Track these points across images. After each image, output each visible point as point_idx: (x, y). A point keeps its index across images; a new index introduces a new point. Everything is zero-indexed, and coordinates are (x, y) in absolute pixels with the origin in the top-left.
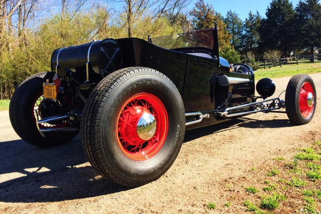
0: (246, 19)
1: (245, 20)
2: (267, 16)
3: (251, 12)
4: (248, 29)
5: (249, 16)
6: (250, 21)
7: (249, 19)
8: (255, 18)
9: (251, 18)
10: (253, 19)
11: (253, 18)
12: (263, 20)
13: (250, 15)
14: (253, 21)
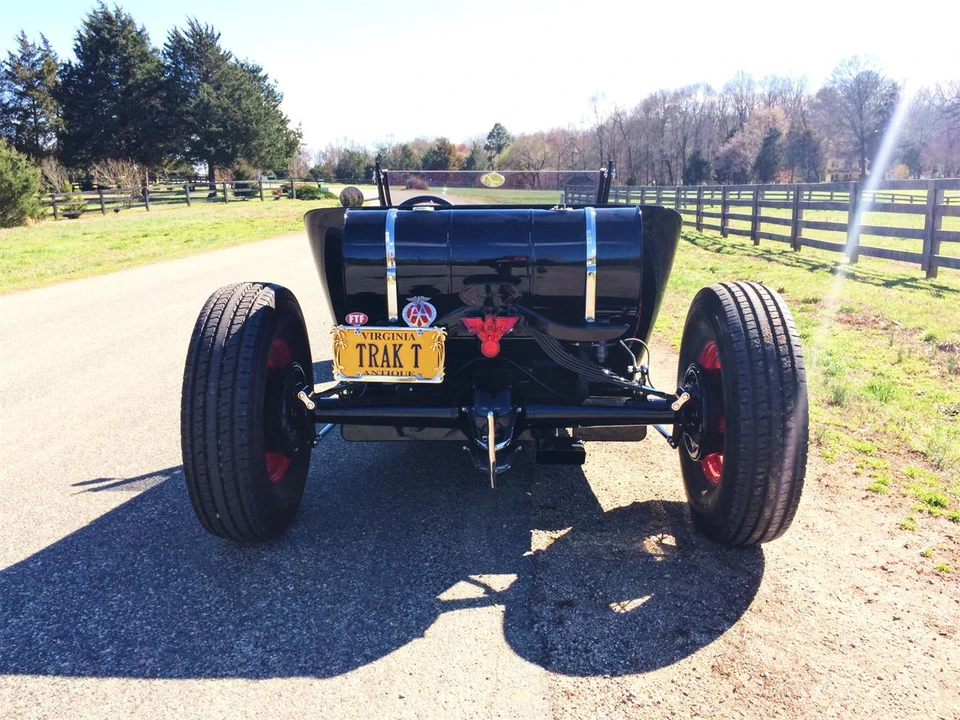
0: (12, 57)
1: (8, 56)
2: (79, 57)
3: (24, 36)
4: (20, 88)
5: (18, 46)
6: (23, 63)
7: (19, 55)
8: (38, 56)
9: (26, 56)
10: (35, 59)
11: (34, 55)
12: (68, 66)
13: (23, 42)
14: (34, 65)
